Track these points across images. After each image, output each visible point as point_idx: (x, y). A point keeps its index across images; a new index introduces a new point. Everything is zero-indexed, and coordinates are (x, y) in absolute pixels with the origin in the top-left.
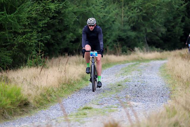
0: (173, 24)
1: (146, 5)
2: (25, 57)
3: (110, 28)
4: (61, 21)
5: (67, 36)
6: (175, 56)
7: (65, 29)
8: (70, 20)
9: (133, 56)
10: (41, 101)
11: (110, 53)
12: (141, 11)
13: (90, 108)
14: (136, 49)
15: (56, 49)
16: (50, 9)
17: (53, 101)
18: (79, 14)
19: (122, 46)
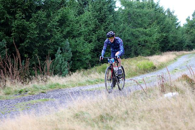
2: (155, 52)
3: (184, 42)
4: (167, 39)
5: (169, 45)
7: (169, 43)
8: (171, 39)
9: (192, 52)
10: (160, 67)
11: (184, 51)
13: (177, 70)
14: (193, 49)
15: (165, 49)
16: (163, 35)
17: (164, 67)
18: (173, 37)
19: (189, 48)
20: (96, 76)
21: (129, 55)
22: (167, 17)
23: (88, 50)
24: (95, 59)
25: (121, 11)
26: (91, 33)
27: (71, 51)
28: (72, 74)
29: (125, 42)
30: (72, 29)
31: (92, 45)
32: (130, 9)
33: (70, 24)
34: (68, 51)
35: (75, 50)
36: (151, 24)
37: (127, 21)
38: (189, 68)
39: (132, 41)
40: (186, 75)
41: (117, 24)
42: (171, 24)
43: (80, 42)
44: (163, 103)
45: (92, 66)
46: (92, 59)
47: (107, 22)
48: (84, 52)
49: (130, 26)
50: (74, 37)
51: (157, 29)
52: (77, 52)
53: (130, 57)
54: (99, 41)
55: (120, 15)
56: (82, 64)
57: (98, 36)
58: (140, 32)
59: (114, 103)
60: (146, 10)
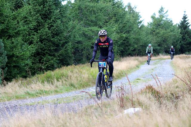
0: (176, 44)
1: (165, 36)
4: (128, 42)
5: (130, 48)
6: (177, 57)
7: (129, 45)
8: (132, 41)
9: (158, 57)
10: (119, 76)
12: (162, 38)
13: (140, 79)
14: (160, 54)
15: (126, 54)
16: (123, 37)
17: (124, 76)
18: (135, 39)
20: (38, 87)
21: (80, 60)
22: (128, 13)
23: (28, 54)
24: (37, 66)
25: (70, 5)
26: (31, 32)
27: (7, 55)
28: (7, 83)
29: (75, 44)
30: (8, 26)
31: (33, 48)
32: (81, 3)
33: (5, 21)
34: (3, 54)
35: (11, 54)
36: (107, 22)
37: (77, 18)
38: (155, 77)
39: (84, 43)
40: (152, 87)
41: (65, 20)
42: (132, 22)
43: (18, 44)
44: (123, 121)
45: (33, 74)
46: (32, 65)
47: (52, 19)
48: (22, 57)
49: (81, 24)
50: (10, 37)
51: (114, 29)
52: (13, 55)
53: (81, 63)
54: (42, 43)
55: (69, 10)
56: (21, 72)
57: (40, 36)
58: (93, 32)
59: (61, 121)
60: (101, 4)
